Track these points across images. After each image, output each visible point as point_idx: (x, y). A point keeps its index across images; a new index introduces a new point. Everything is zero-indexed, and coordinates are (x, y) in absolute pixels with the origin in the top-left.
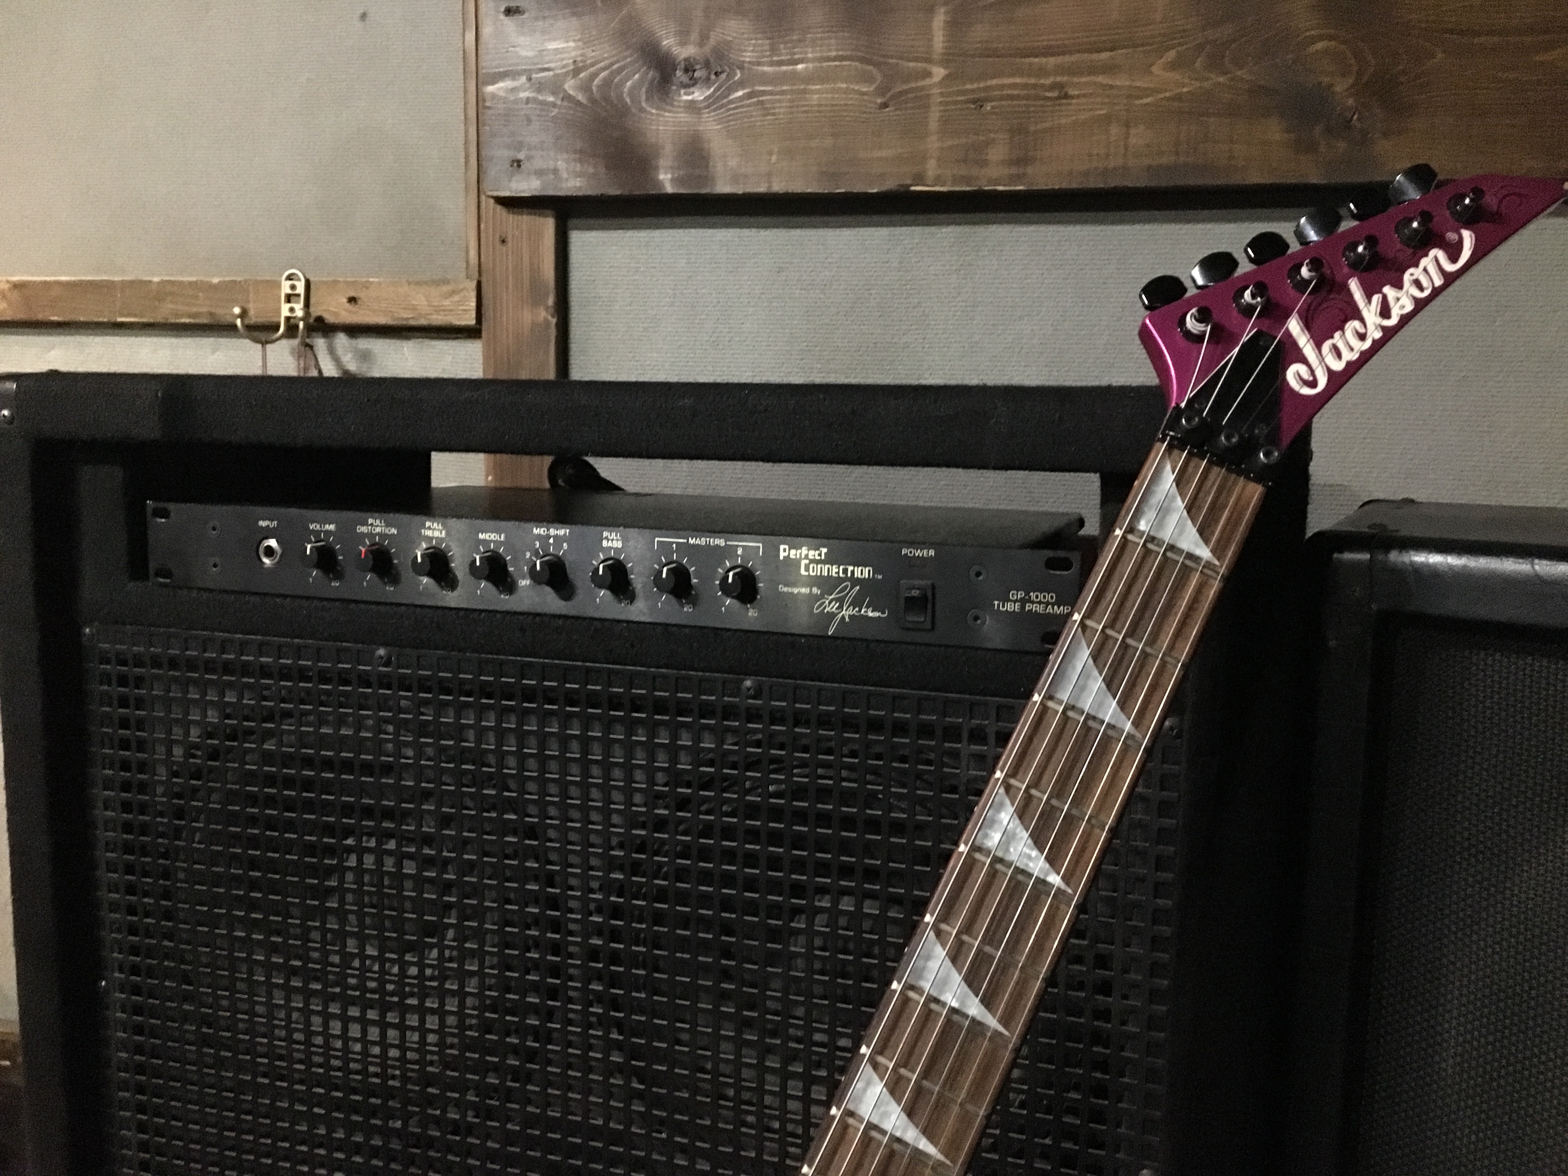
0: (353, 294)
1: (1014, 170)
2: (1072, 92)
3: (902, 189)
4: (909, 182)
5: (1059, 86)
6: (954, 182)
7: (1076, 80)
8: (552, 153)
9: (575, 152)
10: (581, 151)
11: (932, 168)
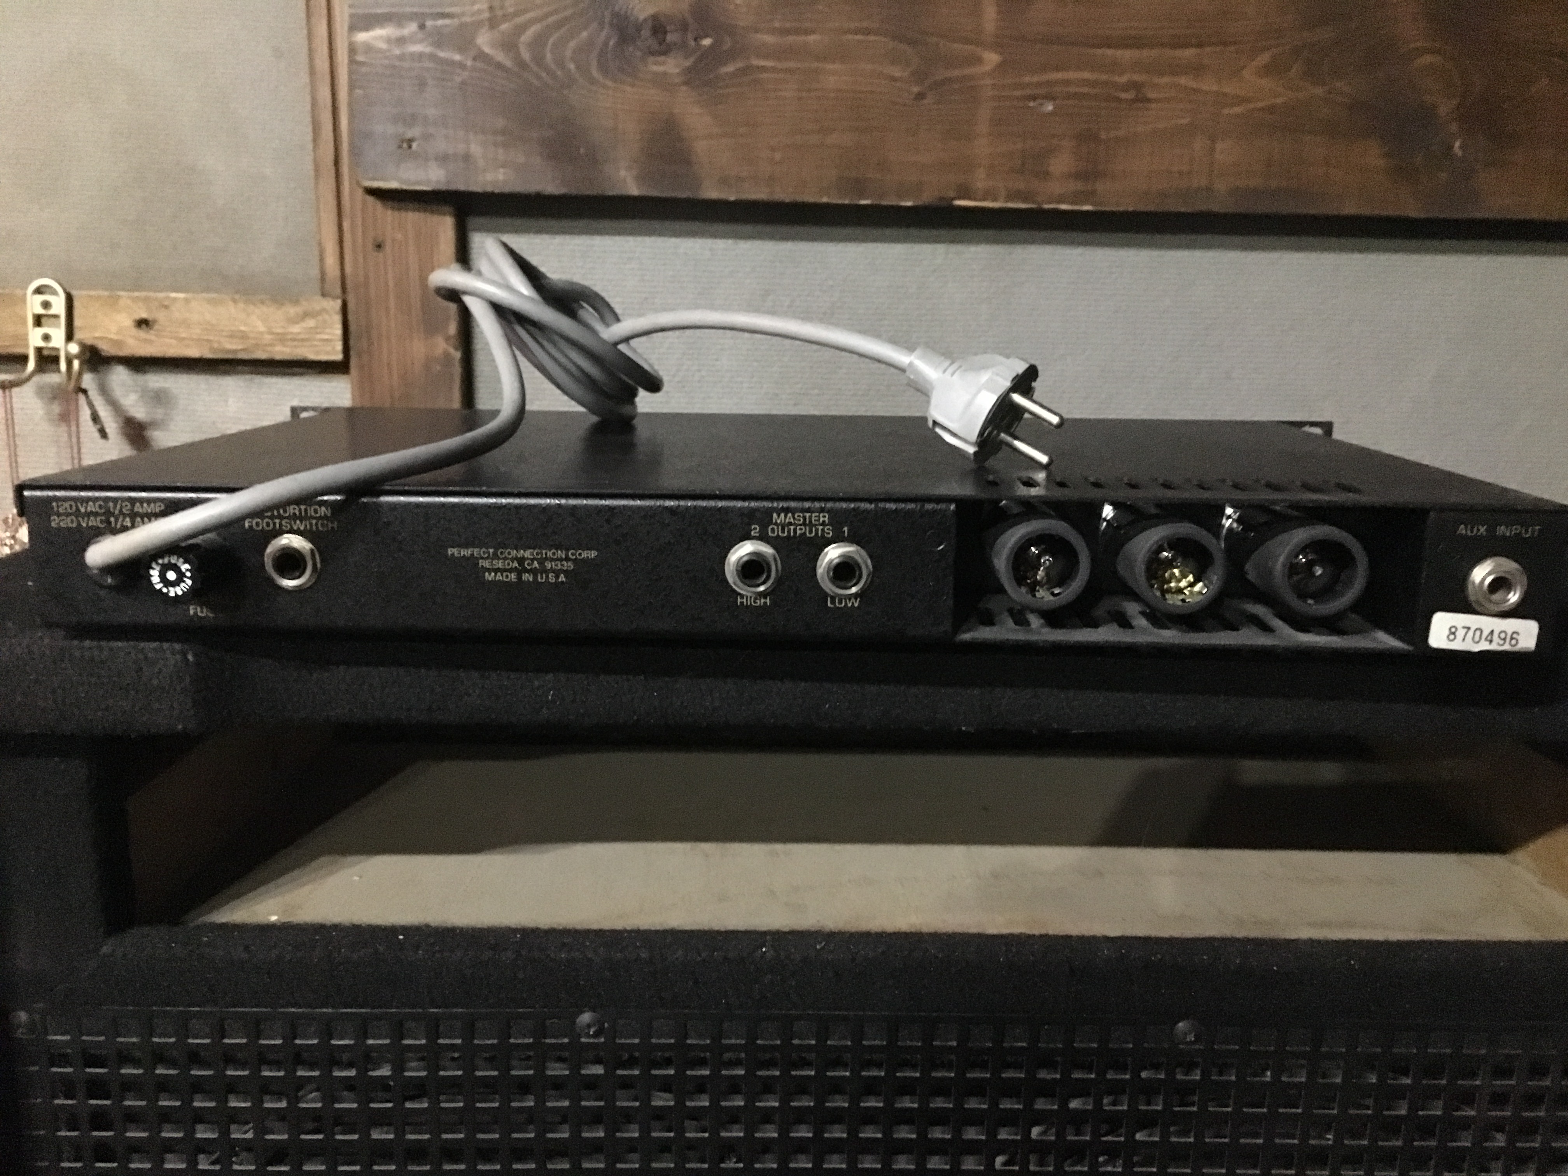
0: (144, 315)
1: (1079, 186)
2: (1151, 95)
3: (944, 204)
4: (952, 194)
5: (1136, 86)
6: (1009, 197)
7: (1156, 80)
8: (461, 133)
9: (495, 133)
10: (503, 132)
11: (980, 180)
